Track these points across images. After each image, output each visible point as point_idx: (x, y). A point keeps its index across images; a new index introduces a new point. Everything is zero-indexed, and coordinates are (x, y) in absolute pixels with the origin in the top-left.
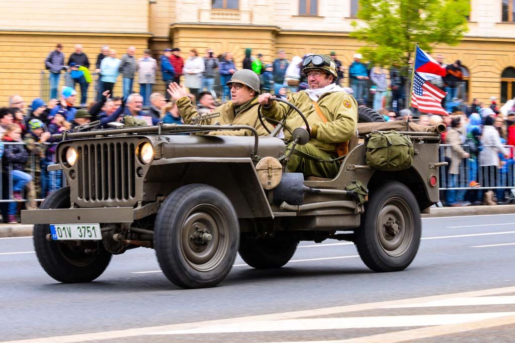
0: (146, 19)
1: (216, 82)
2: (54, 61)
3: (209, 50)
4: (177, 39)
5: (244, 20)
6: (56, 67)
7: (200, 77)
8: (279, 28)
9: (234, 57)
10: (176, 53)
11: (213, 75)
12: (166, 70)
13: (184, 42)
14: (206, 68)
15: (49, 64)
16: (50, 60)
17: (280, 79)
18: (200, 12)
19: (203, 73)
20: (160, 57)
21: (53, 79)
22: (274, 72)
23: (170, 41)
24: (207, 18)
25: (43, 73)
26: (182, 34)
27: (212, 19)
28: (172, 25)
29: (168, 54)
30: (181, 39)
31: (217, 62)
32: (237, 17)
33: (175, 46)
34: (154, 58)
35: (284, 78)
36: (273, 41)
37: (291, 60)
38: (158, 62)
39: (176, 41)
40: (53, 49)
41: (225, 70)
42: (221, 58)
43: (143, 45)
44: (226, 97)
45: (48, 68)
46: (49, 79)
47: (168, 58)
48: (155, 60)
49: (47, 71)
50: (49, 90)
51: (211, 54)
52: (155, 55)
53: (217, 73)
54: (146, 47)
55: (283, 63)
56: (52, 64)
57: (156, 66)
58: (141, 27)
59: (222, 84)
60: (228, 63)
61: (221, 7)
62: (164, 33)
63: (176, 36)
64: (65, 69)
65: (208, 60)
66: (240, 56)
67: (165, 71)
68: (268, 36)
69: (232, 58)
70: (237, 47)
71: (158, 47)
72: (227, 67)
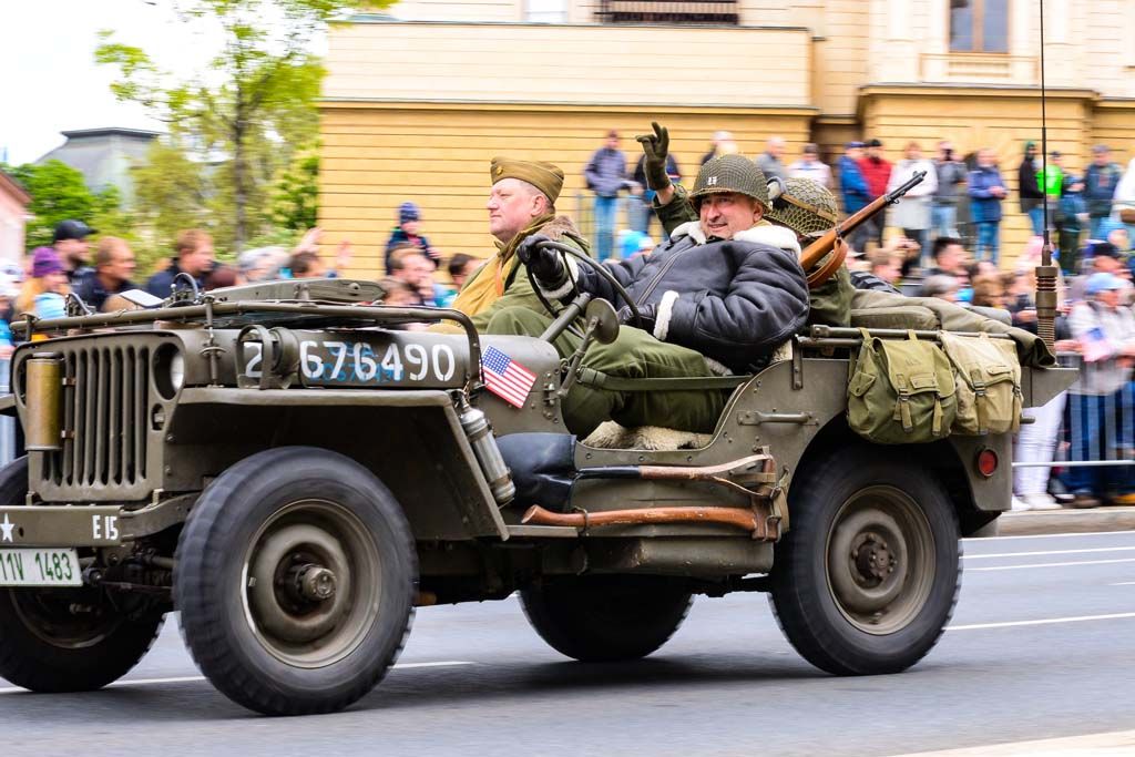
0: (803, 76)
1: (960, 215)
2: (603, 170)
3: (942, 143)
4: (872, 119)
5: (1021, 75)
6: (609, 182)
7: (927, 204)
8: (1098, 94)
9: (999, 159)
10: (872, 151)
11: (952, 199)
12: (850, 189)
13: (889, 126)
14: (939, 183)
15: (591, 176)
16: (594, 168)
17: (1102, 209)
18: (923, 58)
19: (934, 194)
20: (837, 159)
21: (601, 209)
22: (1086, 193)
23: (858, 124)
24: (939, 73)
25: (580, 197)
26: (884, 108)
27: (950, 74)
28: (861, 89)
29: (856, 154)
30: (883, 121)
31: (962, 170)
32: (1002, 70)
33: (870, 135)
34: (825, 163)
35: (1110, 207)
36: (1085, 123)
37: (1126, 166)
38: (832, 171)
39: (869, 124)
40: (600, 145)
41: (981, 187)
42: (971, 160)
43: (799, 134)
44: (984, 247)
45: (591, 186)
46: (594, 210)
47: (855, 163)
48: (825, 167)
49: (589, 193)
50: (594, 234)
51: (949, 152)
52: (825, 157)
53: (962, 195)
54: (804, 137)
55: (1107, 172)
56: (601, 177)
57: (832, 180)
58: (793, 93)
59: (974, 218)
60: (987, 172)
61: (968, 48)
62: (843, 106)
63: (871, 112)
64: (626, 188)
65: (941, 166)
66: (1011, 157)
67: (848, 192)
68: (1075, 111)
69: (992, 162)
70: (1006, 136)
71: (832, 138)
72: (986, 180)
